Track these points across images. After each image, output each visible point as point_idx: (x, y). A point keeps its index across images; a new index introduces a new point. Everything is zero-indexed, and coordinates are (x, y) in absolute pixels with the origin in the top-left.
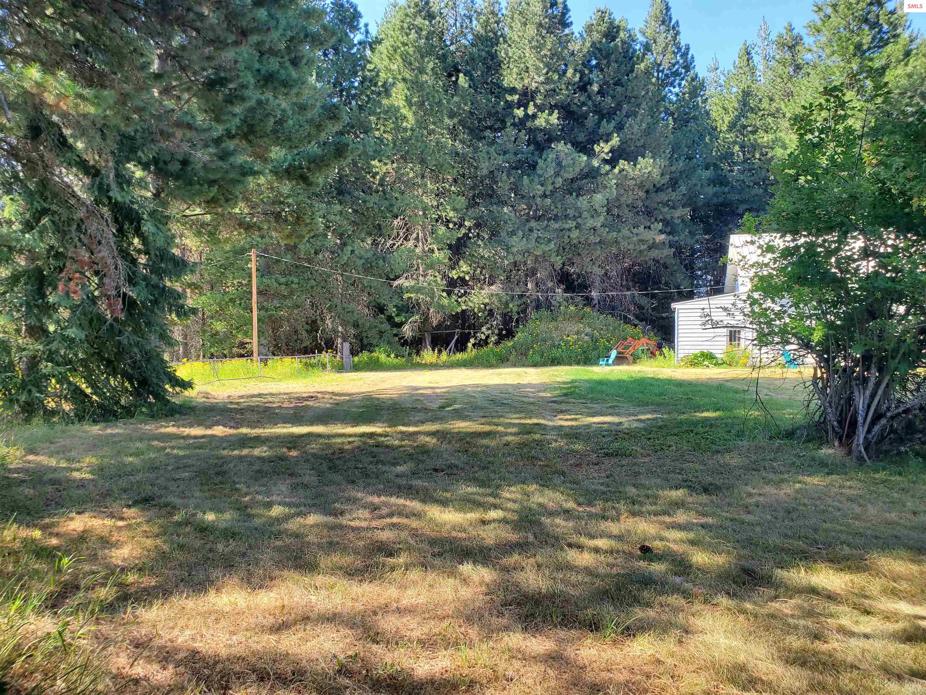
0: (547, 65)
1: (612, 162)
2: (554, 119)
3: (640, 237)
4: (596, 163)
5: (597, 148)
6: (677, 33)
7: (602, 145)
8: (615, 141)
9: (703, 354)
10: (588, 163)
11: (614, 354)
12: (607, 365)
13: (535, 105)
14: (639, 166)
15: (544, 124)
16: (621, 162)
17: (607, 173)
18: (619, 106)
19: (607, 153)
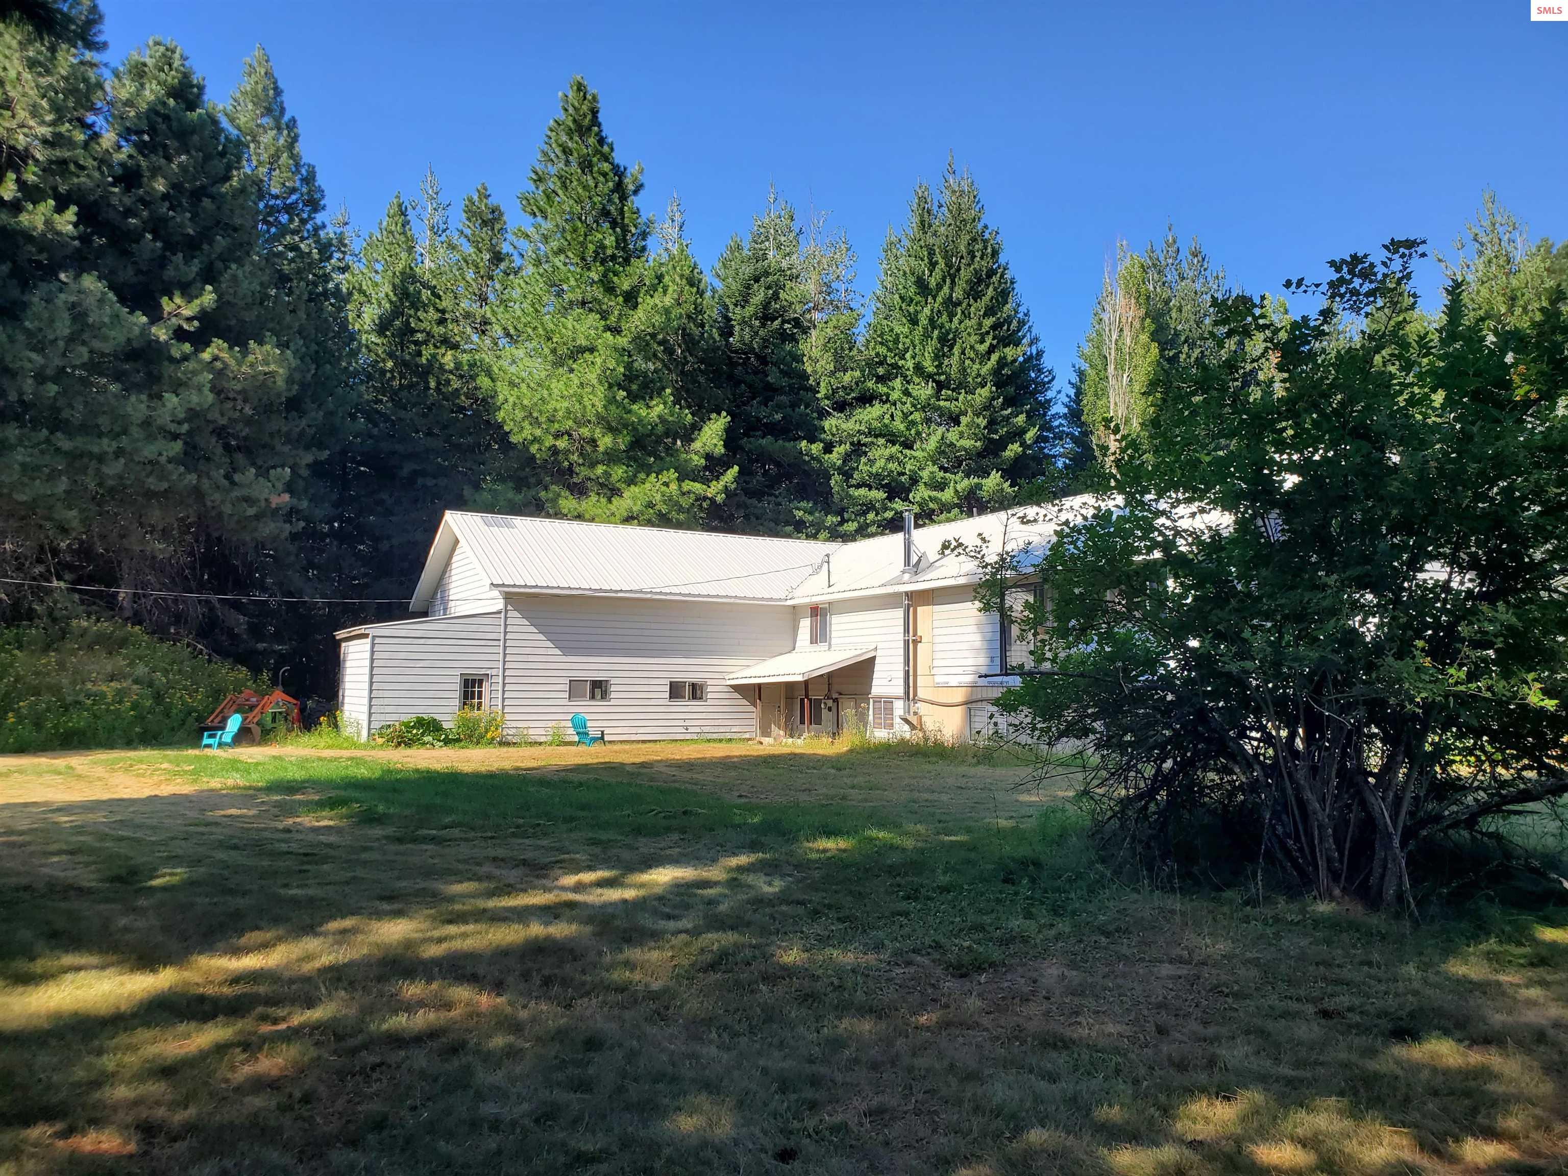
0: (56, 108)
1: (200, 340)
2: (66, 222)
3: (245, 492)
4: (161, 333)
5: (167, 305)
6: (295, 139)
7: (178, 300)
8: (208, 298)
9: (420, 723)
10: (144, 330)
11: (234, 723)
12: (221, 745)
13: (21, 183)
14: (251, 358)
15: (41, 226)
16: (218, 342)
17: (186, 358)
18: (205, 235)
19: (189, 319)
